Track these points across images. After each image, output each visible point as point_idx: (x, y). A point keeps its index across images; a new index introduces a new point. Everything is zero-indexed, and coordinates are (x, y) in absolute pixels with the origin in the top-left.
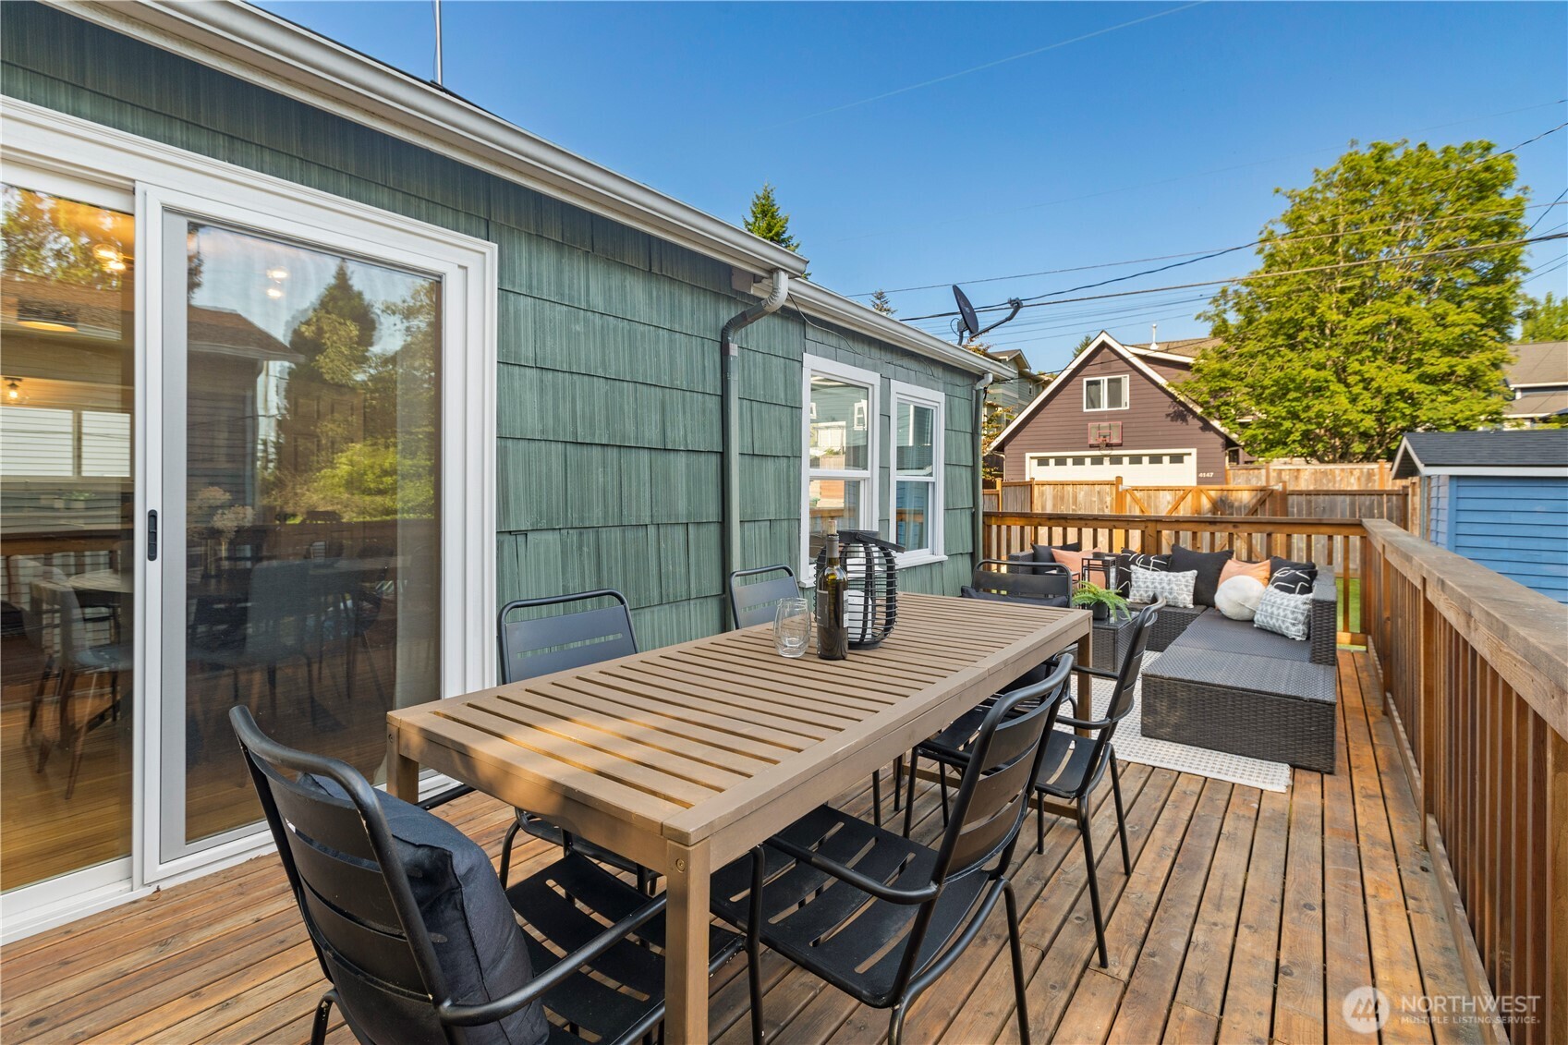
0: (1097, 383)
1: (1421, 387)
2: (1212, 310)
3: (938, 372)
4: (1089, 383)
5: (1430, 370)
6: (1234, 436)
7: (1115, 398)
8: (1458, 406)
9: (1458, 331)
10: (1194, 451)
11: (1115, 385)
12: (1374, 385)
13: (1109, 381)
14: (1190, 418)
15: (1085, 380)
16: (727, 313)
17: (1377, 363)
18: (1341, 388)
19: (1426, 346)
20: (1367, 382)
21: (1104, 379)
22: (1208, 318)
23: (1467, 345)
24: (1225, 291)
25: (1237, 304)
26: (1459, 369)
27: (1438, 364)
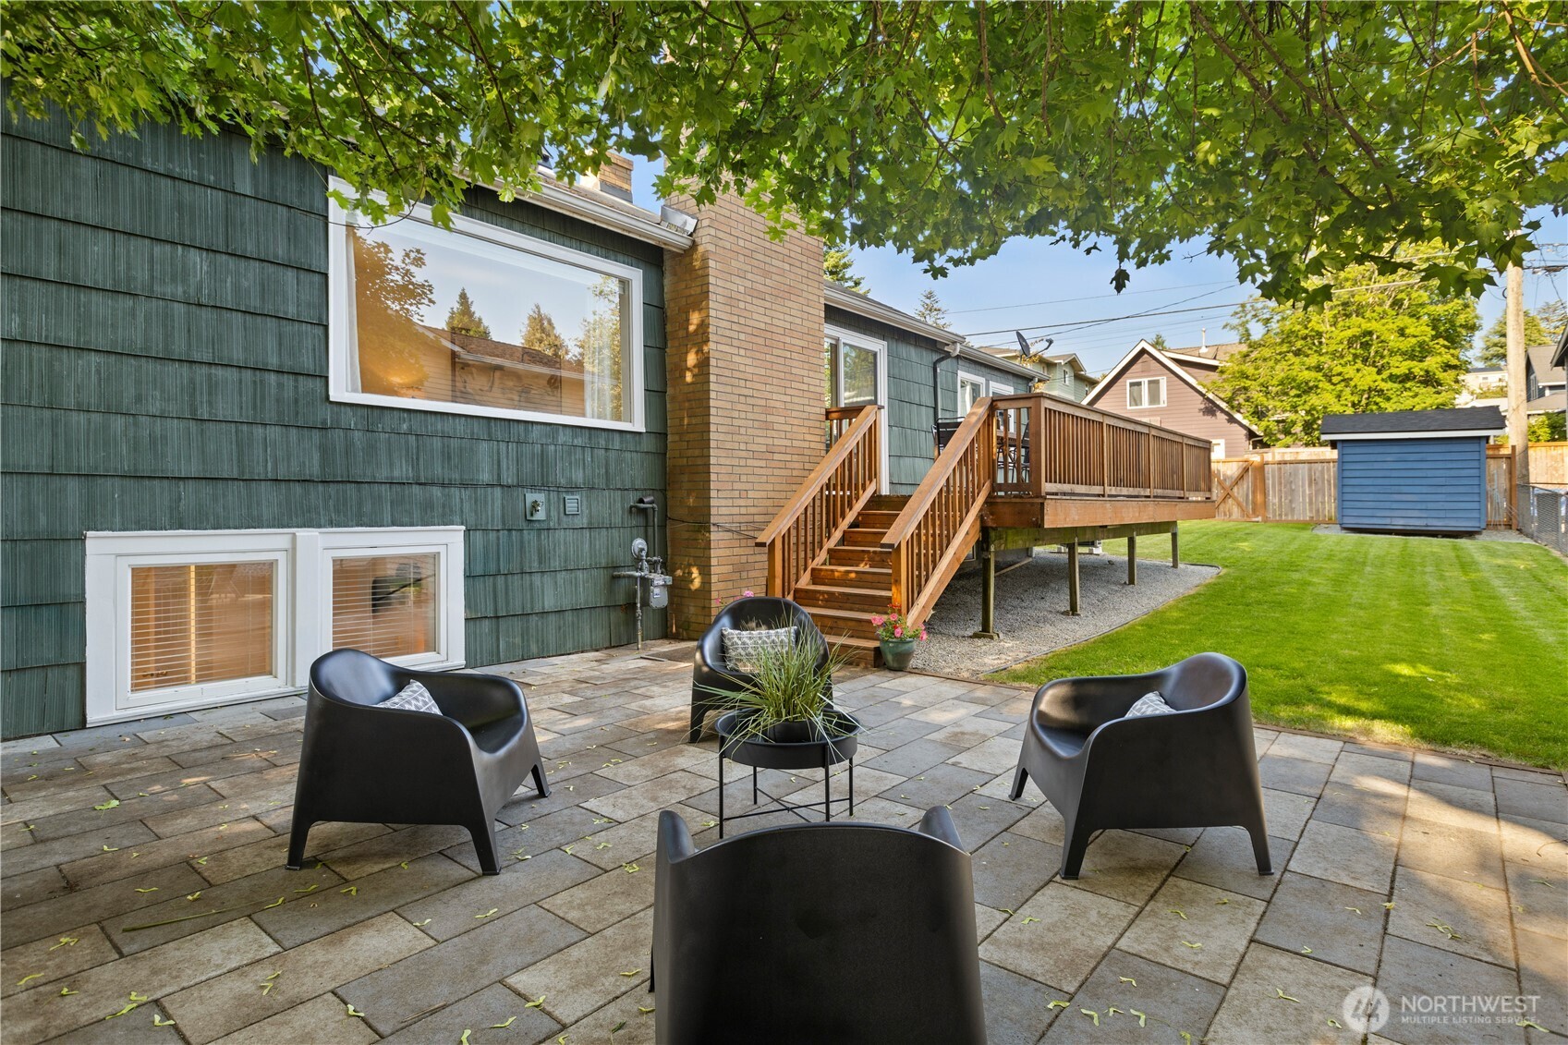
0: (1139, 384)
1: (1390, 385)
2: (1235, 321)
3: (1010, 377)
4: (1132, 385)
5: (1395, 371)
6: (1254, 428)
7: (1154, 397)
8: (1416, 399)
9: (1414, 341)
10: (1222, 442)
11: (1154, 385)
12: (1352, 383)
13: (1150, 382)
14: (1218, 413)
15: (1128, 382)
16: (936, 357)
17: (1357, 366)
18: (1329, 387)
19: (1392, 353)
20: (1347, 381)
21: (1145, 381)
22: (1233, 328)
23: (1421, 352)
24: (1243, 306)
25: (1255, 316)
26: (1417, 371)
27: (1400, 366)
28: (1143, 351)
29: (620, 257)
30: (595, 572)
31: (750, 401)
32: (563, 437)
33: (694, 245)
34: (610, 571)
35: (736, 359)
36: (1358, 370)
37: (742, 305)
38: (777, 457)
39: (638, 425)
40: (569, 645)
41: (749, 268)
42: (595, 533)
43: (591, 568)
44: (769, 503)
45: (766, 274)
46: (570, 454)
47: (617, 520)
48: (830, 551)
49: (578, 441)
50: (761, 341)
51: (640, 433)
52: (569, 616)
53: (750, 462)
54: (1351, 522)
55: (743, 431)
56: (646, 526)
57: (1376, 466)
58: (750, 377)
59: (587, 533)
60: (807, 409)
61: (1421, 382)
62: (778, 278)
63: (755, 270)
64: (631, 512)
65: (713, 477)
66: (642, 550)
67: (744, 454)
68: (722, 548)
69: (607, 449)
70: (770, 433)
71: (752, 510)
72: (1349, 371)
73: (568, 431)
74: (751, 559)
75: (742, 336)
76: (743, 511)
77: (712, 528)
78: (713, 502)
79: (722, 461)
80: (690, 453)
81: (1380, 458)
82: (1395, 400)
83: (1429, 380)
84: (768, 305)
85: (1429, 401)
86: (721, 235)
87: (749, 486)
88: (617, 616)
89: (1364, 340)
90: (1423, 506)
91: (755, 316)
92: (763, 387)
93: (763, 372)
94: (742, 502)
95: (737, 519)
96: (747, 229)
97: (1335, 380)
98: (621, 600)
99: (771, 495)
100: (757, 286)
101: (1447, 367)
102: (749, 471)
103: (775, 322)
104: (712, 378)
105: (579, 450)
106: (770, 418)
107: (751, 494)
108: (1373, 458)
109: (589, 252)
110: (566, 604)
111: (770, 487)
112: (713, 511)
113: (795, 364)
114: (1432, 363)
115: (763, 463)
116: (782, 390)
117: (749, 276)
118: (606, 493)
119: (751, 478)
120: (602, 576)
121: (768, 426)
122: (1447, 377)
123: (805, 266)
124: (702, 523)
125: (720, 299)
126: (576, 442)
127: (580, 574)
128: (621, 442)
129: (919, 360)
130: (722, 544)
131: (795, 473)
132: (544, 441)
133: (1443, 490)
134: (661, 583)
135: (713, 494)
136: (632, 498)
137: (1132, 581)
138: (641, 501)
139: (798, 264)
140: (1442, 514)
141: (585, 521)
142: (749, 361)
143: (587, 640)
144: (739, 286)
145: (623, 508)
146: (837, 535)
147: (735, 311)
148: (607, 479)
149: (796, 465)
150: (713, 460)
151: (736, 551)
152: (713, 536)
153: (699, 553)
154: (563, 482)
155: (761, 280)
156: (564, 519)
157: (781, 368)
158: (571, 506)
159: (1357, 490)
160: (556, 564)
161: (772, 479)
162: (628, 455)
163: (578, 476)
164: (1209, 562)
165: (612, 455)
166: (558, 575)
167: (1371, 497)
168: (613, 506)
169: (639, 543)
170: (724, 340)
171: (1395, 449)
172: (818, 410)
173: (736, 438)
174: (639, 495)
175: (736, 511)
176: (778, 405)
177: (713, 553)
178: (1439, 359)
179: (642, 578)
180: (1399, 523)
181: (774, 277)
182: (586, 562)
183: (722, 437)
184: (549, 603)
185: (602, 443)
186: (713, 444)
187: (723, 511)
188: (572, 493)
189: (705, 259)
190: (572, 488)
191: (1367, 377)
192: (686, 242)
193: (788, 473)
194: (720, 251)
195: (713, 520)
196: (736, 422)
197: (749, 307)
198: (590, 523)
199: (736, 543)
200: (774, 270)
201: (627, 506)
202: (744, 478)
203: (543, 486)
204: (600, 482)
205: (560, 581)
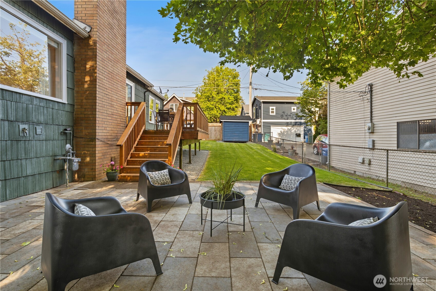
0: (173, 105)
2: (195, 92)
3: (160, 100)
13: (175, 105)
15: (170, 104)
16: (145, 90)
18: (215, 109)
20: (219, 108)
22: (194, 93)
23: (232, 103)
24: (197, 88)
25: (199, 91)
26: (232, 107)
27: (229, 106)
28: (174, 97)
29: (59, 33)
30: (47, 158)
31: (108, 96)
32: (35, 102)
33: (90, 37)
34: (53, 157)
35: (104, 81)
36: (221, 106)
37: (106, 62)
38: (114, 116)
39: (64, 100)
40: (37, 189)
41: (108, 50)
42: (48, 142)
43: (46, 156)
44: (112, 132)
45: (112, 53)
46: (38, 109)
47: (57, 137)
48: (135, 147)
49: (42, 104)
50: (110, 76)
51: (65, 104)
52: (37, 177)
53: (107, 118)
54: (226, 140)
55: (105, 106)
56: (66, 140)
57: (231, 127)
58: (107, 88)
59: (44, 142)
60: (122, 101)
61: (232, 110)
62: (115, 56)
63: (109, 51)
64: (61, 134)
65: (97, 122)
66: (70, 148)
67: (105, 114)
68: (99, 148)
69: (52, 109)
70: (113, 108)
71: (108, 134)
72: (219, 106)
73: (38, 99)
74: (107, 151)
75: (106, 73)
76: (105, 134)
77: (97, 140)
78: (97, 131)
79: (100, 116)
80: (86, 112)
81: (231, 125)
82: (227, 113)
83: (233, 109)
84: (112, 64)
85: (234, 114)
86: (100, 36)
87: (107, 126)
88: (56, 175)
89: (222, 99)
90: (238, 136)
91: (109, 67)
92: (110, 92)
93: (111, 87)
94: (105, 131)
95: (104, 137)
96: (107, 36)
97: (217, 107)
98: (57, 168)
99: (113, 129)
100: (110, 57)
101: (236, 107)
102: (107, 120)
103: (114, 70)
104: (97, 86)
105: (42, 108)
106: (113, 103)
107: (107, 129)
108: (230, 125)
109: (47, 27)
110: (36, 172)
111: (112, 126)
112: (97, 134)
113: (119, 86)
114: (234, 106)
115: (110, 118)
116: (115, 94)
117: (108, 53)
118: (52, 126)
119: (108, 123)
120: (50, 159)
121: (112, 106)
122: (236, 109)
123: (122, 54)
124: (92, 139)
125: (100, 59)
126: (41, 104)
127: (41, 159)
128: (58, 106)
129: (142, 90)
130: (99, 146)
131: (119, 122)
132: (28, 103)
133: (242, 133)
134: (77, 161)
135: (97, 128)
136: (62, 129)
137: (195, 154)
138: (66, 130)
139: (120, 53)
140: (242, 138)
141: (44, 137)
142: (107, 82)
143: (44, 186)
144: (105, 55)
145: (58, 132)
146: (136, 142)
147: (104, 64)
148: (53, 121)
149: (119, 120)
150: (97, 116)
151: (104, 148)
152: (97, 143)
153: (91, 149)
154: (35, 121)
155: (111, 55)
156: (36, 136)
157: (116, 86)
158: (39, 131)
159: (227, 132)
160: (32, 155)
161: (113, 124)
162: (60, 112)
163: (42, 119)
164: (205, 149)
165: (55, 111)
166: (33, 160)
167: (230, 134)
168: (54, 131)
169: (68, 146)
170: (101, 73)
171: (234, 124)
172: (124, 102)
173: (104, 109)
174: (64, 127)
175: (103, 134)
176: (115, 99)
177: (97, 149)
178: (235, 105)
179: (69, 160)
180: (234, 140)
181: (114, 55)
182: (44, 154)
183: (100, 108)
184: (29, 172)
185: (51, 106)
186: (97, 110)
187: (100, 134)
188: (39, 126)
189: (95, 43)
190: (39, 123)
191: (223, 108)
192: (86, 35)
193: (116, 122)
194: (100, 41)
195: (97, 137)
196: (104, 103)
197: (108, 64)
198: (46, 138)
199: (103, 146)
200: (114, 53)
201: (60, 132)
202: (105, 123)
203: (27, 121)
204: (50, 122)
205: (34, 162)
